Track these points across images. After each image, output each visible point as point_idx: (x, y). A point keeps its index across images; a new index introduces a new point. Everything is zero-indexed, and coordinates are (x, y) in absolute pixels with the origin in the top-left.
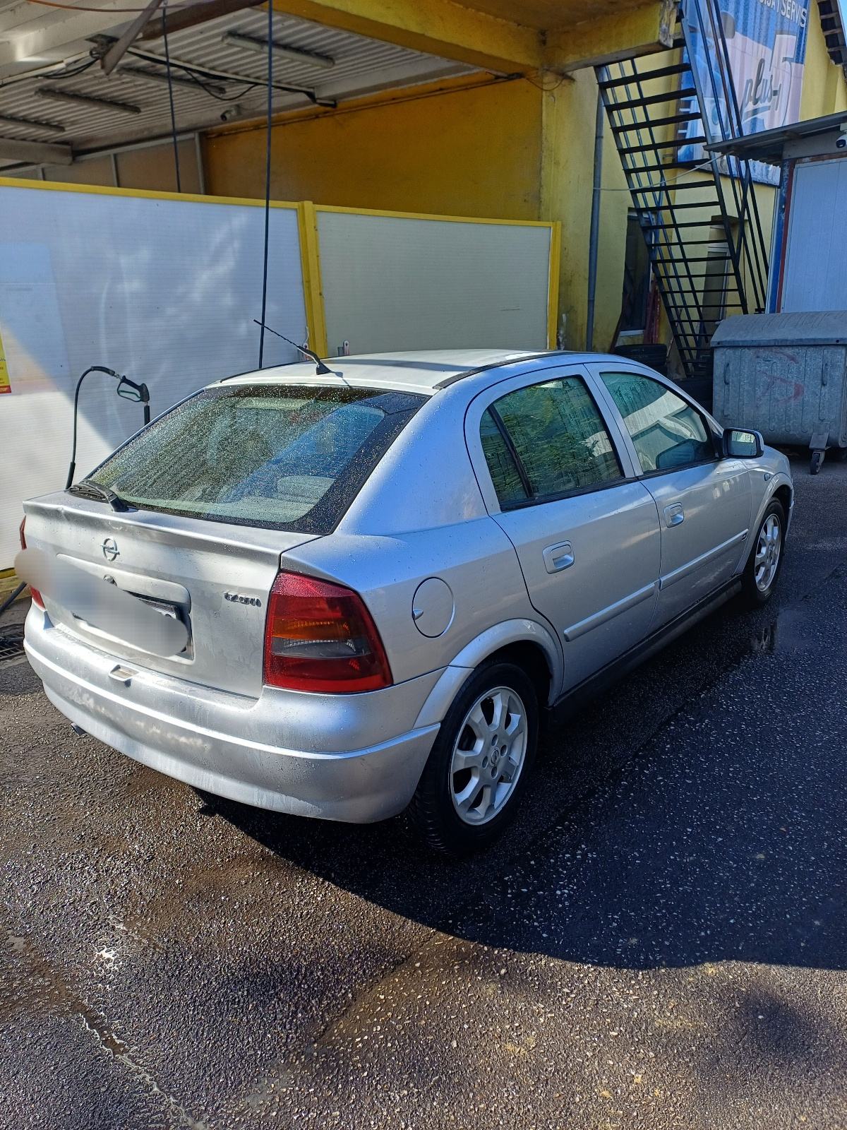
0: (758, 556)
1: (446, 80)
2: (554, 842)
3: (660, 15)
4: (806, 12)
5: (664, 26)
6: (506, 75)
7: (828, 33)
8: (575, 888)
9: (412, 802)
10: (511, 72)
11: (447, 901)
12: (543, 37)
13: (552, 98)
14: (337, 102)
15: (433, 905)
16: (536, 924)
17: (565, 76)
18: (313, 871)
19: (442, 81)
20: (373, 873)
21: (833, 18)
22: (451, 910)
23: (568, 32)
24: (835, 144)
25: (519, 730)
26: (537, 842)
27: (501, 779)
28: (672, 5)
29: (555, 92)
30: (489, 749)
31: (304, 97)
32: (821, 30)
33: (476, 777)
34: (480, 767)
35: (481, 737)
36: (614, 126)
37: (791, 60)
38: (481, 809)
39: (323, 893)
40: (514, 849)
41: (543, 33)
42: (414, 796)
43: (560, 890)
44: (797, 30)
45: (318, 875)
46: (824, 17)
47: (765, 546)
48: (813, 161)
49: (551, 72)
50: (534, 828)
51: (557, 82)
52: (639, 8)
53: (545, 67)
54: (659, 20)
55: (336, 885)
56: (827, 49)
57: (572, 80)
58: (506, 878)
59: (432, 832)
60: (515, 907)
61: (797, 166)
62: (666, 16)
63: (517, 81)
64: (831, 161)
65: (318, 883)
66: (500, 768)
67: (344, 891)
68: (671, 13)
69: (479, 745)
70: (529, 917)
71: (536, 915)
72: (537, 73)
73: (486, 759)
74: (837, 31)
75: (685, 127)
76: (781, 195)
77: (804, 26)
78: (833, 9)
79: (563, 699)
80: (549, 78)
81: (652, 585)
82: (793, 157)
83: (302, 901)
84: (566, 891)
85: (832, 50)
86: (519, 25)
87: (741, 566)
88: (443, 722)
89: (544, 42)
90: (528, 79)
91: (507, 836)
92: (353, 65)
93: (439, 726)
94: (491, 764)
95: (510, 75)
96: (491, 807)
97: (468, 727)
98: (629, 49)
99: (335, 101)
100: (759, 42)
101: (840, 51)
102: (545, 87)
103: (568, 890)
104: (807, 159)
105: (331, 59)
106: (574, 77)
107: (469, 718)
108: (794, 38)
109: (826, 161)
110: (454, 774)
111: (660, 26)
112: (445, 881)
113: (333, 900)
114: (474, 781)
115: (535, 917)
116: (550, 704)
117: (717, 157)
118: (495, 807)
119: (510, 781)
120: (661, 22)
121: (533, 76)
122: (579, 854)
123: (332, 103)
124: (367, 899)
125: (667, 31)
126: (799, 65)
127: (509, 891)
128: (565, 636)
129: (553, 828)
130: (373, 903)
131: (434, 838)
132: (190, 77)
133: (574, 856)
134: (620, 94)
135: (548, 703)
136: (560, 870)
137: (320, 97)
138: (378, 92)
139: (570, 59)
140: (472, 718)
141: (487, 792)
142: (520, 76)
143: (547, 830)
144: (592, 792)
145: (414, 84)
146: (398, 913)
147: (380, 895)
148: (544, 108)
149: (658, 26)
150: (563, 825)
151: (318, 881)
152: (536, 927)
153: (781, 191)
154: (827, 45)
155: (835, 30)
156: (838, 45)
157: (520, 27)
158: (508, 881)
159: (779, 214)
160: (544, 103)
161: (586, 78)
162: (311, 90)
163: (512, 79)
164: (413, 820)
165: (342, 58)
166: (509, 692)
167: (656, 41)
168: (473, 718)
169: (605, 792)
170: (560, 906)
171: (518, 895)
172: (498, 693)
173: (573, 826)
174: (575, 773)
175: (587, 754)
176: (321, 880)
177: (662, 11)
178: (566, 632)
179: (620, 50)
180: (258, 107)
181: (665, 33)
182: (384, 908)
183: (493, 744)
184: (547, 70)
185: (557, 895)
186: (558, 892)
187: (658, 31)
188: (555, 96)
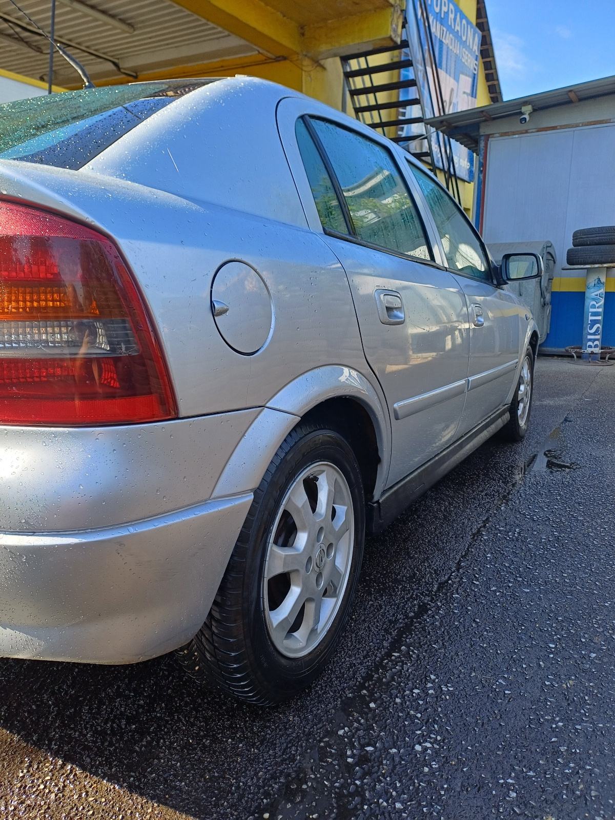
0: (520, 393)
1: (227, 60)
2: (395, 674)
3: (391, 16)
4: (477, 63)
5: (394, 26)
6: (273, 57)
7: (490, 83)
8: (439, 738)
9: (207, 625)
10: (279, 54)
11: (258, 779)
12: (302, 30)
13: (309, 78)
14: (138, 74)
15: (238, 787)
16: (398, 805)
17: (318, 64)
18: (50, 749)
19: (223, 61)
20: (144, 743)
21: (492, 73)
22: (267, 795)
23: (321, 27)
24: (519, 121)
25: (345, 528)
26: (373, 676)
27: (325, 594)
28: (399, 12)
29: (312, 73)
30: (313, 546)
31: (111, 67)
32: (485, 81)
33: (297, 585)
34: (303, 571)
35: (304, 529)
36: (355, 107)
37: (468, 94)
38: (301, 634)
39: (61, 785)
40: (344, 688)
41: (302, 27)
42: (210, 615)
43: (420, 744)
44: (471, 75)
45: (56, 754)
46: (487, 72)
47: (523, 383)
48: (501, 136)
49: (309, 57)
50: (365, 657)
51: (313, 67)
52: (375, 11)
53: (304, 53)
54: (390, 20)
55: (84, 768)
56: (489, 94)
57: (323, 68)
58: (341, 732)
59: (237, 671)
60: (362, 779)
61: (490, 139)
62: (395, 19)
63: (282, 62)
64: (514, 136)
65: (55, 768)
66: (325, 573)
67: (95, 778)
68: (398, 18)
69: (302, 539)
70: (386, 794)
71: (395, 789)
72: (298, 56)
73: (310, 559)
74: (495, 83)
75: (402, 129)
76: (480, 161)
77: (476, 72)
78: (493, 67)
79: (387, 495)
80: (306, 62)
81: (463, 382)
82: (487, 133)
83: (22, 803)
84: (429, 745)
85: (492, 95)
86: (284, 16)
87: (509, 398)
88: (256, 492)
89: (303, 34)
90: (291, 61)
91: (331, 670)
92: (150, 38)
93: (250, 497)
94: (316, 568)
95: (277, 57)
96: (313, 631)
97: (286, 514)
98: (367, 42)
99: (136, 73)
100: (450, 76)
101: (497, 97)
102: (304, 68)
103: (430, 743)
104: (498, 135)
105: (133, 26)
106: (325, 66)
107: (289, 499)
108: (470, 80)
109: (511, 137)
110: (269, 581)
111: (392, 25)
112: (253, 745)
113: (75, 797)
114: (295, 591)
115: (394, 793)
116: (375, 499)
117: (432, 131)
118: (319, 631)
119: (334, 595)
120: (392, 22)
121: (295, 59)
122: (430, 688)
123: (134, 74)
124: (131, 788)
125: (396, 30)
126: (473, 99)
127: (349, 753)
128: (395, 411)
129: (389, 655)
130: (141, 795)
131: (240, 680)
132: (11, 31)
133: (425, 690)
134: (358, 83)
135: (373, 497)
136: (412, 712)
137: (123, 67)
138: (172, 68)
139: (324, 48)
140: (292, 498)
141: (310, 608)
142: (285, 58)
143: (382, 659)
144: (423, 609)
145: (201, 62)
146: (181, 812)
147: (153, 779)
148: (304, 84)
149: (390, 23)
150: (400, 651)
151: (56, 764)
152: (400, 812)
153: (479, 158)
154: (489, 92)
155: (493, 82)
156: (496, 93)
157: (285, 18)
158: (343, 737)
159: (479, 174)
160: (304, 81)
161: (334, 66)
162: (116, 61)
163: (279, 61)
164: (208, 655)
165: (141, 28)
166: (335, 473)
167: (388, 36)
168: (294, 499)
169: (439, 608)
170: (426, 769)
171: (363, 759)
172: (323, 471)
173: (413, 651)
174: (398, 588)
175: (405, 568)
176: (60, 762)
177: (393, 14)
178: (395, 405)
179: (361, 41)
180: (71, 73)
181: (395, 31)
182: (159, 802)
183: (318, 540)
184: (306, 56)
185: (417, 752)
186: (418, 748)
187: (390, 29)
188: (312, 76)
